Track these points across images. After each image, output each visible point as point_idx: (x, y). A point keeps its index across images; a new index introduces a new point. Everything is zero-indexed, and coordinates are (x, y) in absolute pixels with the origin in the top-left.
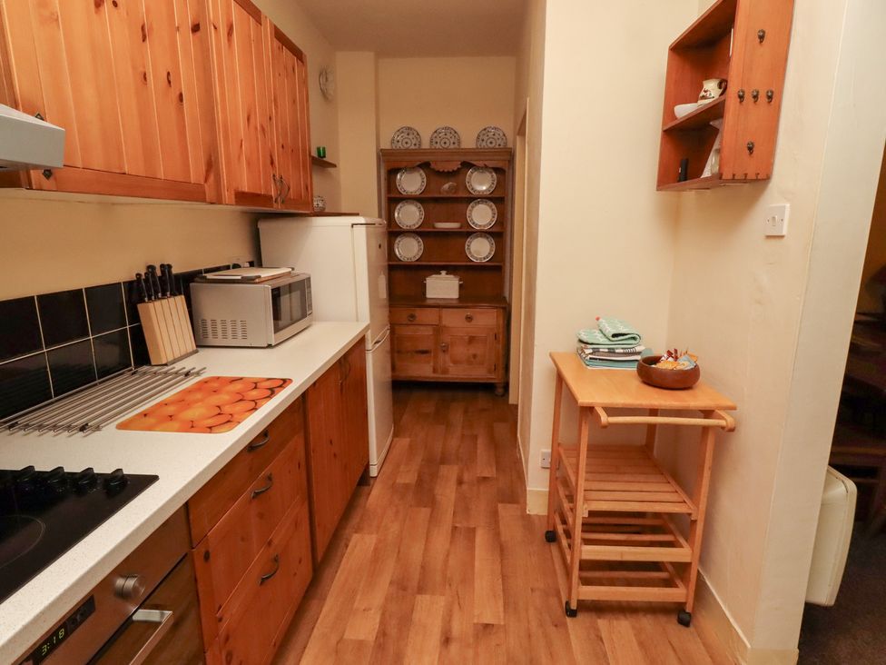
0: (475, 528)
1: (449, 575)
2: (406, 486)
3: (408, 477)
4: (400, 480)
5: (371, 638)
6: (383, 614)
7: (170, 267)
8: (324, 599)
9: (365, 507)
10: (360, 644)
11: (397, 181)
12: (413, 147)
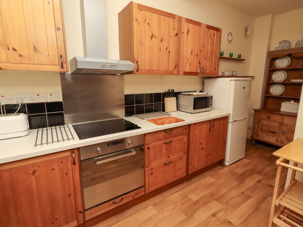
0: (252, 197)
1: (229, 202)
2: (236, 173)
3: (240, 171)
4: (236, 171)
5: (194, 200)
6: (201, 198)
7: (174, 90)
8: (189, 185)
9: (218, 172)
10: (190, 200)
11: (276, 63)
12: (286, 48)
